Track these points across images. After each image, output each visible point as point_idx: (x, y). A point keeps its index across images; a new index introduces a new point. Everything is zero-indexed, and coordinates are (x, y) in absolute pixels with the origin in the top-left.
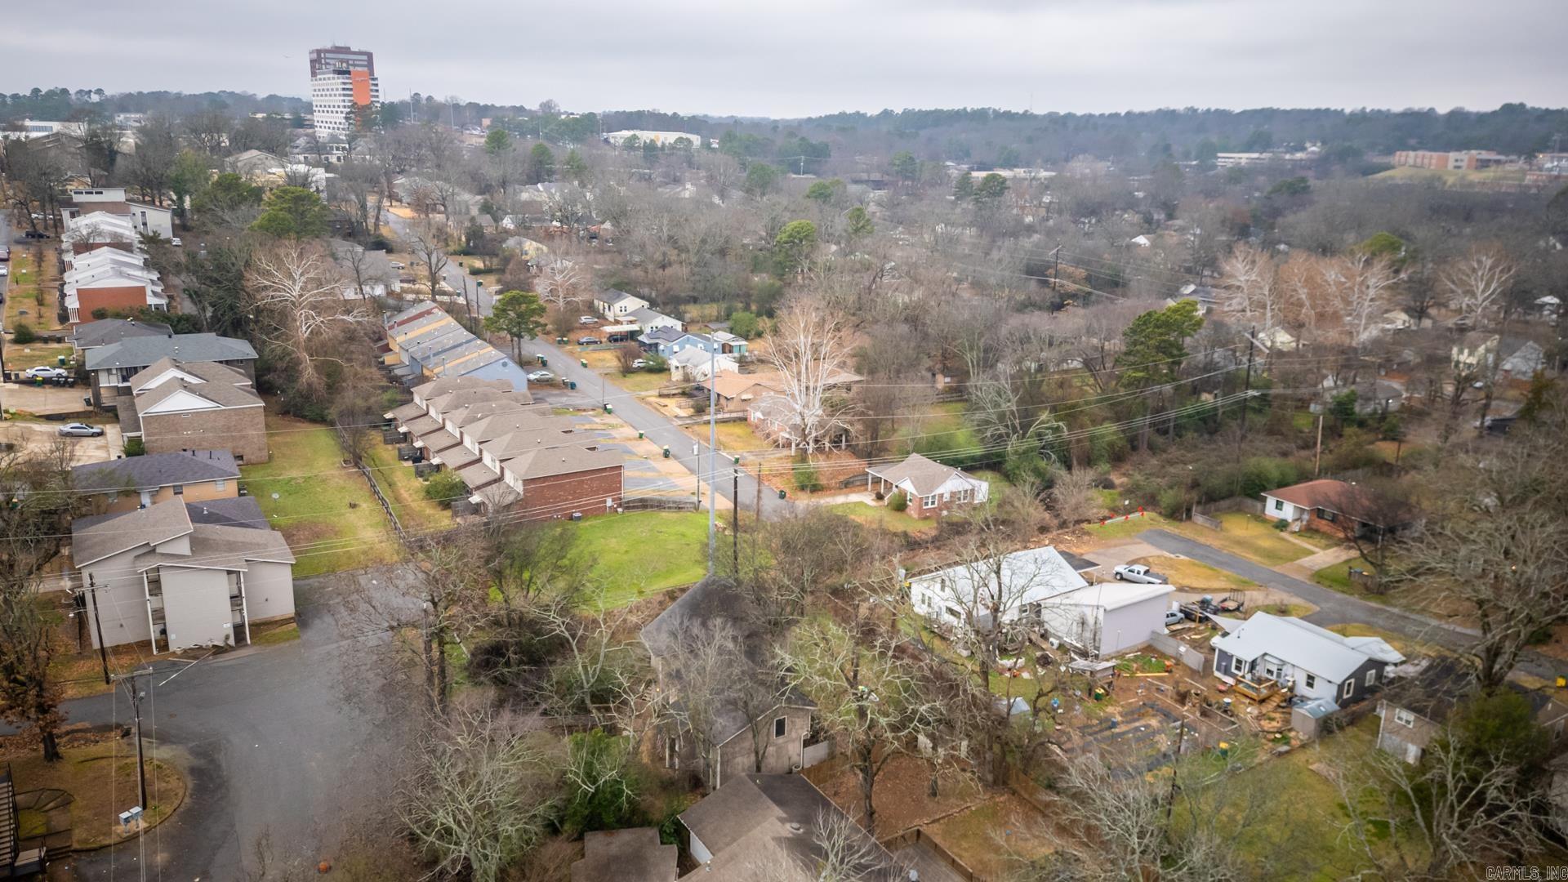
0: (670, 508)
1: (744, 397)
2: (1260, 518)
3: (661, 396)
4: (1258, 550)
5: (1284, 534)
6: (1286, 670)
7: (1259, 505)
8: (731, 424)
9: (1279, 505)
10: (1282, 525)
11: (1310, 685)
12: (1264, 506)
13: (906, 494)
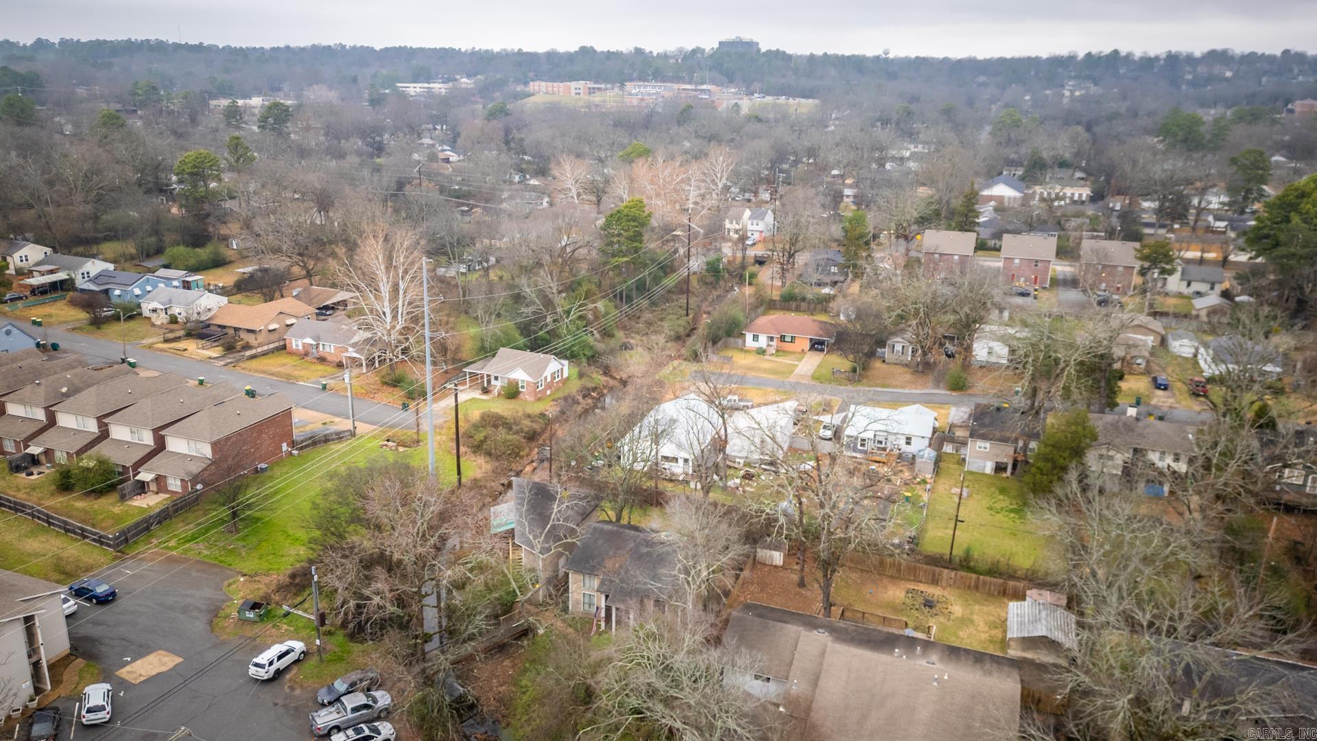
0: (333, 440)
1: (272, 327)
2: (743, 349)
3: (166, 341)
4: (765, 371)
5: (766, 357)
6: (891, 438)
7: (740, 341)
8: (271, 355)
9: (756, 338)
10: (761, 352)
11: (908, 443)
12: (744, 341)
13: (517, 383)
